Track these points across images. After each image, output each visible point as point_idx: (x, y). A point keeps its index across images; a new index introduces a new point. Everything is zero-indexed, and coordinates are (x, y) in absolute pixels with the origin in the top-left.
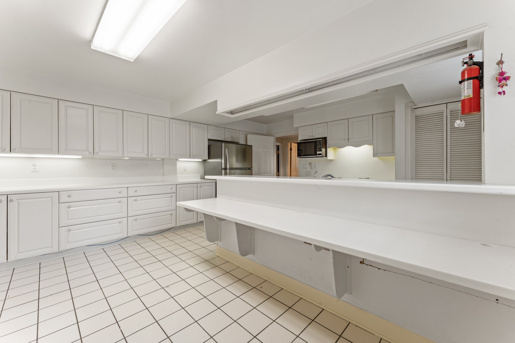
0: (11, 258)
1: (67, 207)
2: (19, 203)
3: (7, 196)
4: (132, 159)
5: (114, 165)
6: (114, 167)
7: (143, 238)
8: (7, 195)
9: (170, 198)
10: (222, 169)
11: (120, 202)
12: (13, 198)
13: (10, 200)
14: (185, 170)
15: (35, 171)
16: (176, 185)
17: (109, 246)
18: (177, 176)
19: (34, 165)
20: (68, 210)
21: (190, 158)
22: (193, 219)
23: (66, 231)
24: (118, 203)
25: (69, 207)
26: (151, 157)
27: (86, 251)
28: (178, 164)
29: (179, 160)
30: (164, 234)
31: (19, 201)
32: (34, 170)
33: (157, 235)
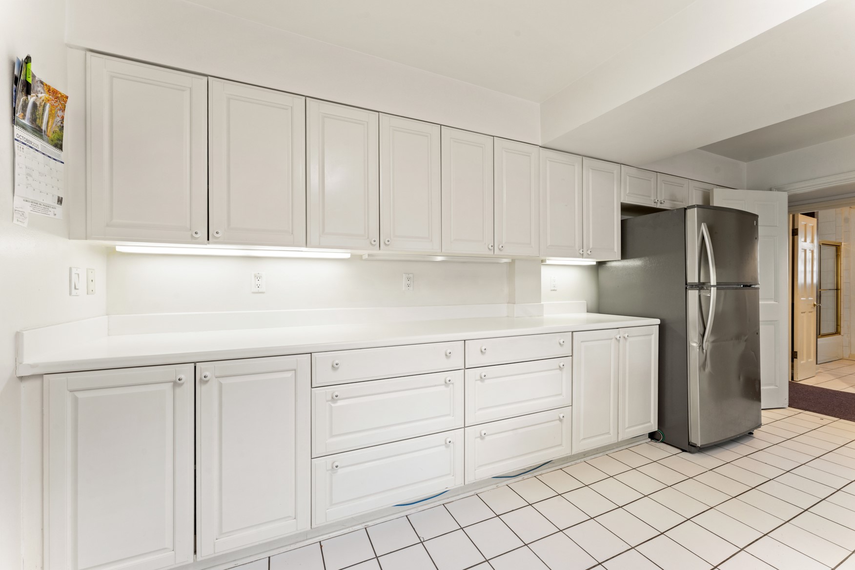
0: (204, 551)
1: (330, 398)
2: (221, 385)
3: (195, 367)
4: (454, 260)
5: (411, 276)
6: (412, 283)
7: (495, 486)
8: (195, 363)
9: (558, 371)
10: (688, 286)
11: (447, 383)
12: (207, 373)
13: (201, 379)
14: (553, 289)
15: (260, 290)
16: (572, 332)
17: (420, 509)
18: (543, 305)
19: (258, 277)
20: (331, 407)
21: (582, 256)
22: (608, 433)
23: (327, 470)
24: (443, 388)
25: (335, 398)
26: (502, 253)
27: (370, 524)
28: (545, 272)
29: (548, 262)
30: (540, 473)
31: (221, 380)
32: (257, 290)
33: (525, 476)
